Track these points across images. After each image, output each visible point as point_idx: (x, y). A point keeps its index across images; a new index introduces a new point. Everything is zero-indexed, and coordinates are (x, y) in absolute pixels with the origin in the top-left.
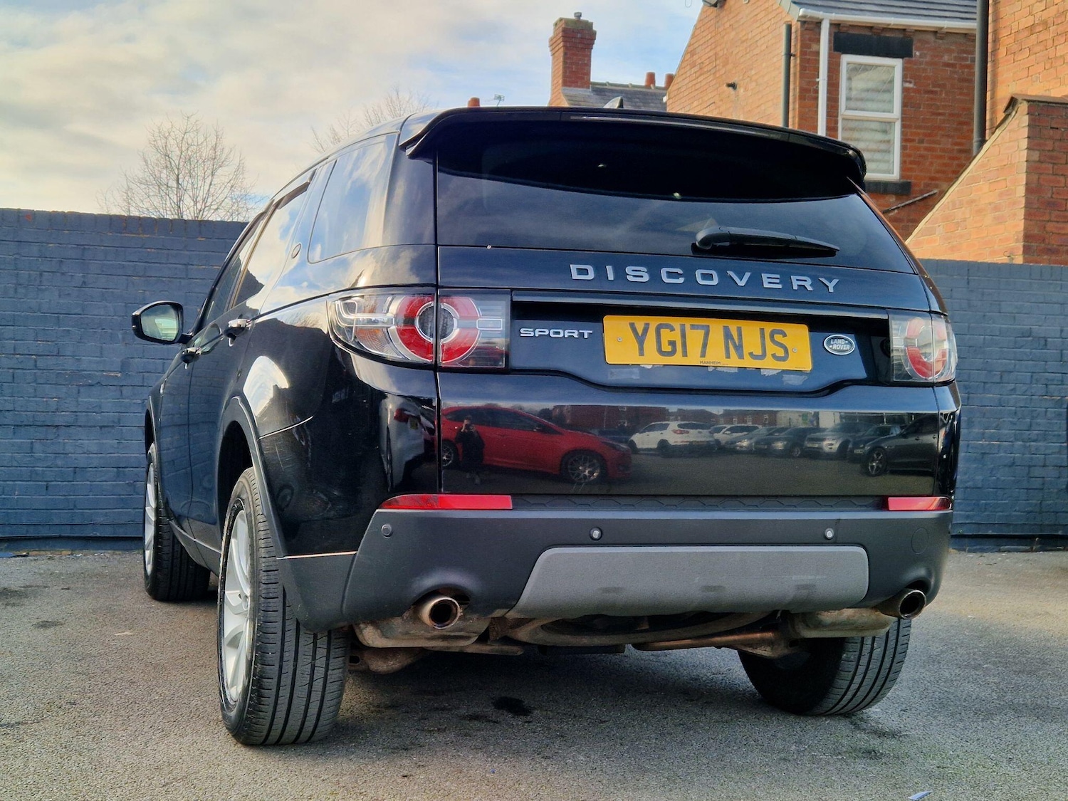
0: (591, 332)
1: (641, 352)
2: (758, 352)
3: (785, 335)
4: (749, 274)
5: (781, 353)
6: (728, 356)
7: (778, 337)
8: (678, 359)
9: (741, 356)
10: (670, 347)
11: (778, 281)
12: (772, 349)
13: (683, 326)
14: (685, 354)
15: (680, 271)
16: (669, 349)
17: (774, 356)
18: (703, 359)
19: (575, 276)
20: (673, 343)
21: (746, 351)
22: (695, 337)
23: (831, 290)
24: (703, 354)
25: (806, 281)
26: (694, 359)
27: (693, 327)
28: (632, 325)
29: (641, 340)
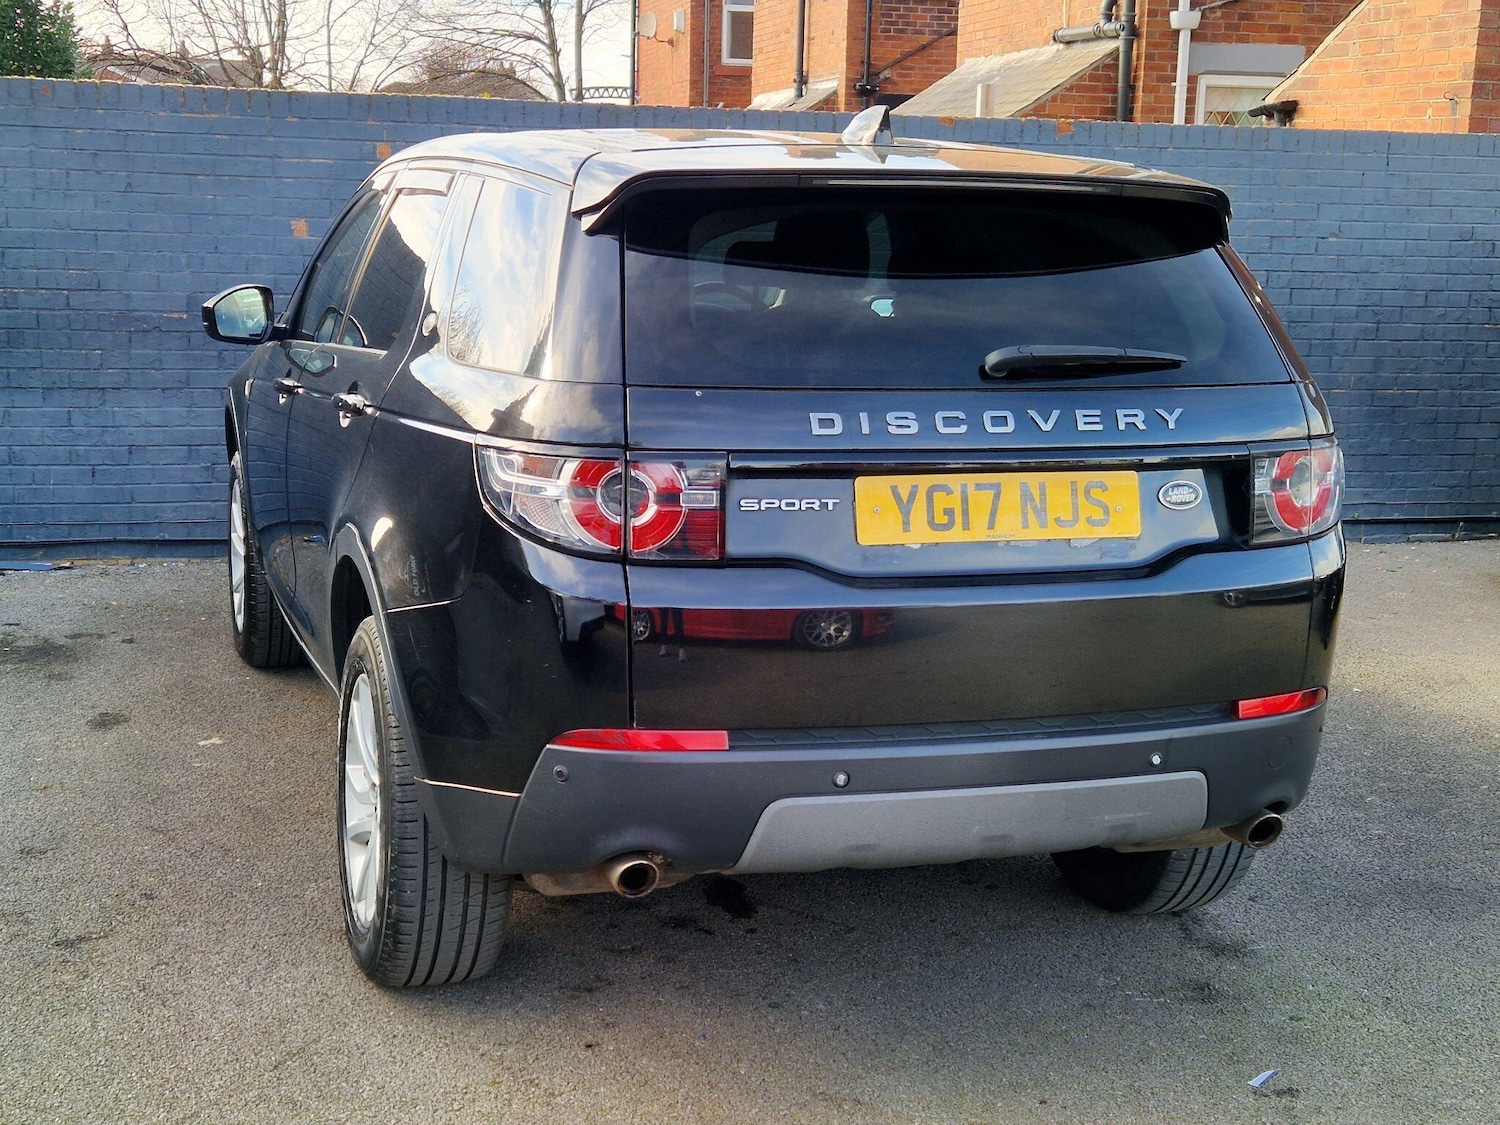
0: (838, 501)
1: (906, 529)
2: (1067, 516)
3: (1105, 488)
4: (1059, 411)
5: (1098, 515)
6: (1026, 526)
7: (1095, 493)
8: (956, 535)
9: (1043, 525)
10: (946, 517)
11: (1097, 420)
12: (1087, 510)
13: (964, 487)
14: (966, 526)
15: (962, 415)
16: (945, 520)
17: (1089, 520)
18: (991, 532)
19: (817, 430)
20: (949, 512)
21: (1050, 517)
22: (981, 501)
23: (1172, 426)
24: (991, 525)
25: (1136, 415)
26: (979, 532)
27: (979, 487)
28: (894, 490)
29: (905, 508)
